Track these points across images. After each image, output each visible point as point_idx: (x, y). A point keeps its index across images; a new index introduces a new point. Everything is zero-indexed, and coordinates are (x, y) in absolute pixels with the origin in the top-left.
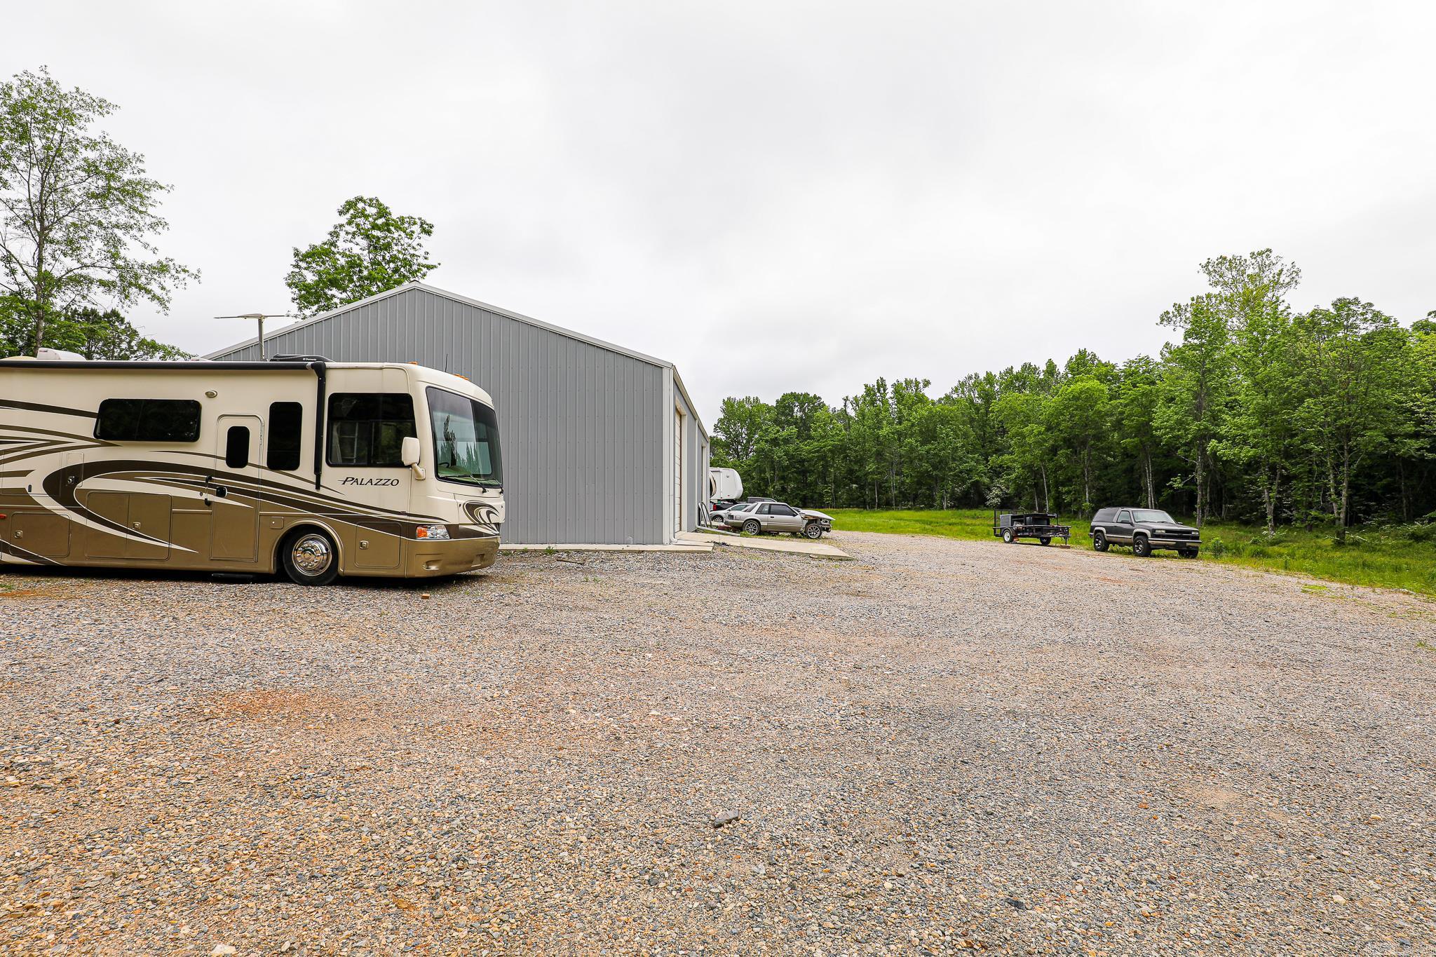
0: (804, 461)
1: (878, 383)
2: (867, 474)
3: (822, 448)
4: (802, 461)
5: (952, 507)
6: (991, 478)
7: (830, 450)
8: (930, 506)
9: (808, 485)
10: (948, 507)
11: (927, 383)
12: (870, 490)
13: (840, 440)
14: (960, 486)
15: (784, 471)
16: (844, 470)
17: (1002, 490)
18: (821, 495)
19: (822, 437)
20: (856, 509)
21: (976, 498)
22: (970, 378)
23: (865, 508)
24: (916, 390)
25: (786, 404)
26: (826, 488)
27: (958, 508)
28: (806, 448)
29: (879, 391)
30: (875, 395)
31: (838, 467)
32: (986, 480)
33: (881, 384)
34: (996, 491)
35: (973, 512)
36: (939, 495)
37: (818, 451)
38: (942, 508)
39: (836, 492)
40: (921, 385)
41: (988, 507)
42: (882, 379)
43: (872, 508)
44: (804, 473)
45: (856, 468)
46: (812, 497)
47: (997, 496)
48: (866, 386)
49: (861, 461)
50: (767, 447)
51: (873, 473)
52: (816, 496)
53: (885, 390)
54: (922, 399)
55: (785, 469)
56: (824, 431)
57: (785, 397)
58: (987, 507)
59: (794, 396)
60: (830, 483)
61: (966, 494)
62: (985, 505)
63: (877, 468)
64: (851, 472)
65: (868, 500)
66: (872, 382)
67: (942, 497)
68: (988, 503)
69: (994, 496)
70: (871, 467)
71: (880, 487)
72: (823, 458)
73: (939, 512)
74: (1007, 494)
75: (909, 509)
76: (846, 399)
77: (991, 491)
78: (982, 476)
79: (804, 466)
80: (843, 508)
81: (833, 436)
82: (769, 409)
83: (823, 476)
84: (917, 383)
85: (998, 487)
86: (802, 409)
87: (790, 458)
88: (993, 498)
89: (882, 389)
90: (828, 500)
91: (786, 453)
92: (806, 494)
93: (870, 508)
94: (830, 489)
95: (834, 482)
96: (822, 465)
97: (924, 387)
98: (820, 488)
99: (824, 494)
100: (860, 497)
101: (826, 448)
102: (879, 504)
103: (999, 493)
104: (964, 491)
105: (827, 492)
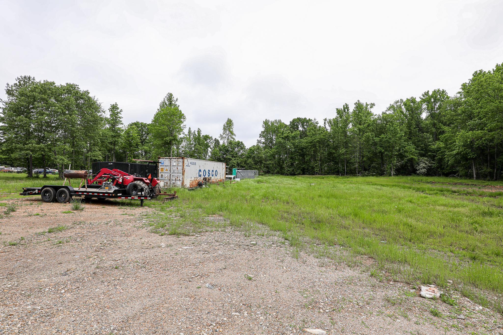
0: (303, 148)
1: (344, 107)
4: (302, 149)
7: (318, 142)
9: (305, 163)
11: (373, 105)
13: (324, 136)
15: (292, 154)
16: (326, 153)
17: (426, 164)
18: (313, 168)
19: (313, 135)
20: (334, 176)
25: (295, 123)
26: (316, 163)
30: (342, 113)
33: (346, 107)
34: (422, 165)
37: (311, 143)
39: (321, 165)
42: (346, 104)
43: (343, 175)
44: (303, 155)
45: (334, 151)
46: (308, 169)
47: (424, 168)
48: (337, 109)
49: (336, 148)
51: (343, 154)
52: (310, 168)
53: (348, 110)
54: (370, 114)
55: (292, 153)
58: (418, 174)
59: (299, 119)
60: (318, 160)
62: (416, 173)
63: (346, 151)
64: (330, 154)
65: (341, 170)
66: (341, 107)
68: (418, 172)
70: (342, 151)
71: (348, 162)
72: (314, 146)
77: (419, 165)
79: (303, 151)
80: (325, 175)
81: (320, 134)
82: (286, 126)
85: (424, 162)
87: (296, 147)
88: (421, 169)
89: (346, 110)
90: (317, 170)
91: (294, 144)
92: (304, 167)
93: (341, 175)
94: (318, 164)
95: (320, 160)
96: (314, 150)
97: (371, 107)
98: (312, 163)
99: (314, 167)
100: (335, 168)
101: (315, 141)
102: (347, 173)
103: (425, 166)
104: (402, 165)
105: (316, 166)
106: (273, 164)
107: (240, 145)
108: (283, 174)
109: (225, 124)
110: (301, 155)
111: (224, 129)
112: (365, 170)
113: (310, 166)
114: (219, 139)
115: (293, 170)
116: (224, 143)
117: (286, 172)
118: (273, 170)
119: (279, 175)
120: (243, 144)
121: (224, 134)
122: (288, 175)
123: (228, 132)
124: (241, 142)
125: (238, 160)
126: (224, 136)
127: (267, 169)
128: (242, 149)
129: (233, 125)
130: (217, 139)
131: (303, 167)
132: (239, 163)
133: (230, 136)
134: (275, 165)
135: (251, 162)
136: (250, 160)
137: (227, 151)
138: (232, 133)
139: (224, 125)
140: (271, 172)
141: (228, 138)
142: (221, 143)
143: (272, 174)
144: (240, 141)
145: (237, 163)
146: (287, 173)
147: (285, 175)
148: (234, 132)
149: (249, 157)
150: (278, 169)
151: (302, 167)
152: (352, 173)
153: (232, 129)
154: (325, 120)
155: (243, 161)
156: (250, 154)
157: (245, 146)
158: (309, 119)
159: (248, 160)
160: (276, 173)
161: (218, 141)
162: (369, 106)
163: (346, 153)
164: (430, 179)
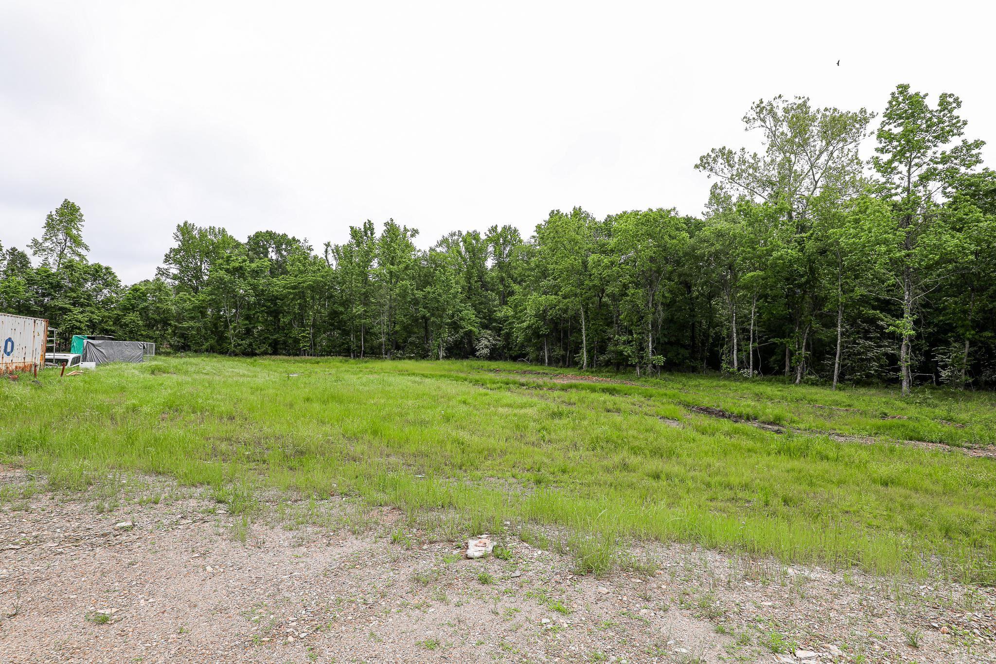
0: (277, 298)
1: (365, 225)
2: (353, 318)
3: (299, 283)
4: (274, 299)
5: (446, 357)
6: (480, 329)
7: (311, 288)
9: (278, 329)
10: (443, 358)
11: (415, 232)
13: (323, 277)
15: (249, 309)
16: (325, 312)
17: (489, 341)
18: (296, 341)
19: (301, 272)
20: (341, 358)
21: (468, 349)
25: (260, 242)
26: (304, 331)
28: (279, 285)
29: (366, 235)
30: (361, 237)
31: (318, 311)
32: (476, 331)
33: (369, 227)
34: (484, 342)
35: (466, 362)
36: (434, 345)
37: (294, 288)
38: (438, 358)
39: (315, 336)
42: (369, 221)
44: (275, 313)
45: (341, 309)
46: (285, 343)
47: (486, 347)
48: (352, 228)
49: (346, 303)
50: (227, 278)
51: (360, 317)
52: (290, 341)
53: (372, 234)
54: (409, 247)
55: (249, 307)
57: (258, 235)
58: (478, 357)
59: (270, 235)
60: (308, 326)
61: (459, 344)
62: (474, 356)
63: (365, 311)
64: (334, 314)
65: (353, 347)
66: (360, 225)
67: (438, 347)
68: (478, 354)
70: (358, 309)
71: (367, 332)
72: (302, 295)
74: (494, 346)
77: (479, 341)
78: (473, 326)
79: (276, 304)
80: (322, 355)
81: (314, 272)
82: (238, 245)
83: (300, 318)
85: (486, 338)
86: (278, 251)
87: (259, 294)
88: (483, 348)
89: (369, 232)
90: (304, 346)
91: (254, 287)
92: (278, 338)
93: (354, 356)
94: (307, 334)
95: (314, 326)
96: (300, 304)
97: (412, 236)
98: (296, 332)
99: (300, 340)
100: (343, 343)
101: (305, 285)
102: (365, 353)
103: (488, 343)
104: (456, 341)
105: (304, 337)
106: (198, 329)
107: (101, 274)
108: (224, 352)
109: (54, 213)
110: (272, 312)
111: (51, 225)
112: (398, 348)
113: (290, 337)
114: (29, 252)
115: (250, 345)
116: (44, 264)
117: (233, 349)
118: (198, 343)
119: (215, 354)
120: (110, 273)
121: (46, 239)
122: (236, 355)
123: (61, 236)
124: (107, 268)
125: (92, 313)
126: (47, 244)
127: (183, 341)
128: (107, 285)
129: (80, 220)
130: (20, 249)
131: (274, 337)
132: (95, 321)
133: (71, 248)
134: (203, 331)
135: (134, 322)
136: (131, 317)
137: (58, 287)
138: (77, 241)
139: (50, 216)
140: (193, 347)
141: (62, 252)
142: (36, 262)
143: (196, 351)
144: (104, 264)
145: (90, 321)
146: (234, 352)
147: (230, 355)
148: (85, 240)
149: (128, 309)
150: (212, 342)
151: (271, 337)
152: (374, 353)
153: (78, 230)
154: (326, 245)
155: (109, 317)
156: (133, 302)
157: (119, 278)
158: (294, 239)
159: (125, 315)
160: (207, 350)
161: (23, 256)
162: (409, 233)
163: (364, 315)
164: (494, 365)
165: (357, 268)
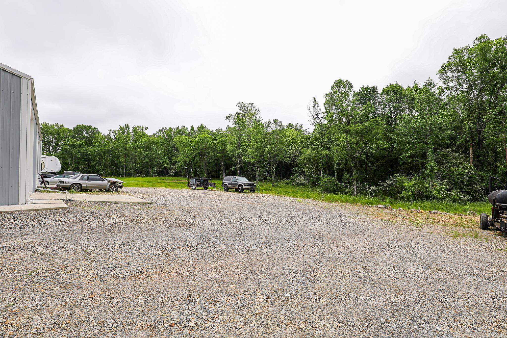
3: (99, 150)
5: (157, 176)
6: (171, 165)
8: (148, 176)
10: (155, 176)
12: (122, 169)
14: (159, 168)
21: (165, 173)
22: (163, 128)
23: (119, 176)
24: (142, 131)
27: (159, 176)
28: (90, 150)
29: (126, 129)
31: (106, 159)
32: (169, 166)
35: (165, 178)
36: (151, 171)
38: (153, 176)
40: (144, 129)
41: (169, 176)
50: (68, 148)
56: (100, 143)
57: (78, 127)
61: (162, 171)
67: (153, 172)
69: (172, 172)
73: (152, 178)
74: (176, 171)
75: (139, 177)
76: (110, 131)
78: (167, 165)
83: (99, 162)
84: (143, 128)
86: (87, 132)
165: (121, 144)
